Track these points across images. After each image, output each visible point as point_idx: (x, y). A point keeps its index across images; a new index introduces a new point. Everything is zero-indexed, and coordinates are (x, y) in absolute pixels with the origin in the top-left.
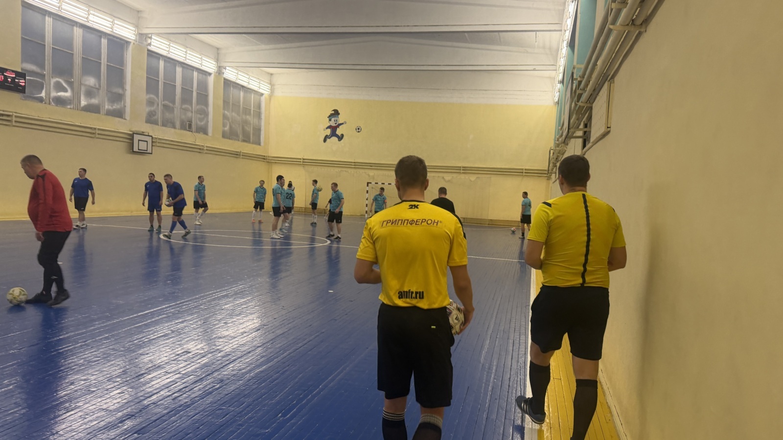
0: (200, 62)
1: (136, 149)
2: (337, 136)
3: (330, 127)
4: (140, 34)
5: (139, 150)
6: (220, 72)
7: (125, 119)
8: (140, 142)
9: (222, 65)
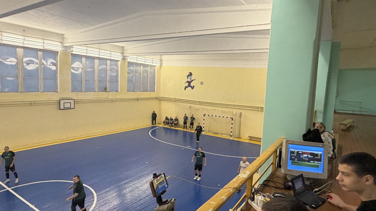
0: (110, 56)
1: (62, 107)
2: (191, 87)
3: (188, 82)
4: (64, 46)
5: (64, 108)
6: (124, 59)
7: (58, 92)
8: (65, 103)
9: (125, 55)
